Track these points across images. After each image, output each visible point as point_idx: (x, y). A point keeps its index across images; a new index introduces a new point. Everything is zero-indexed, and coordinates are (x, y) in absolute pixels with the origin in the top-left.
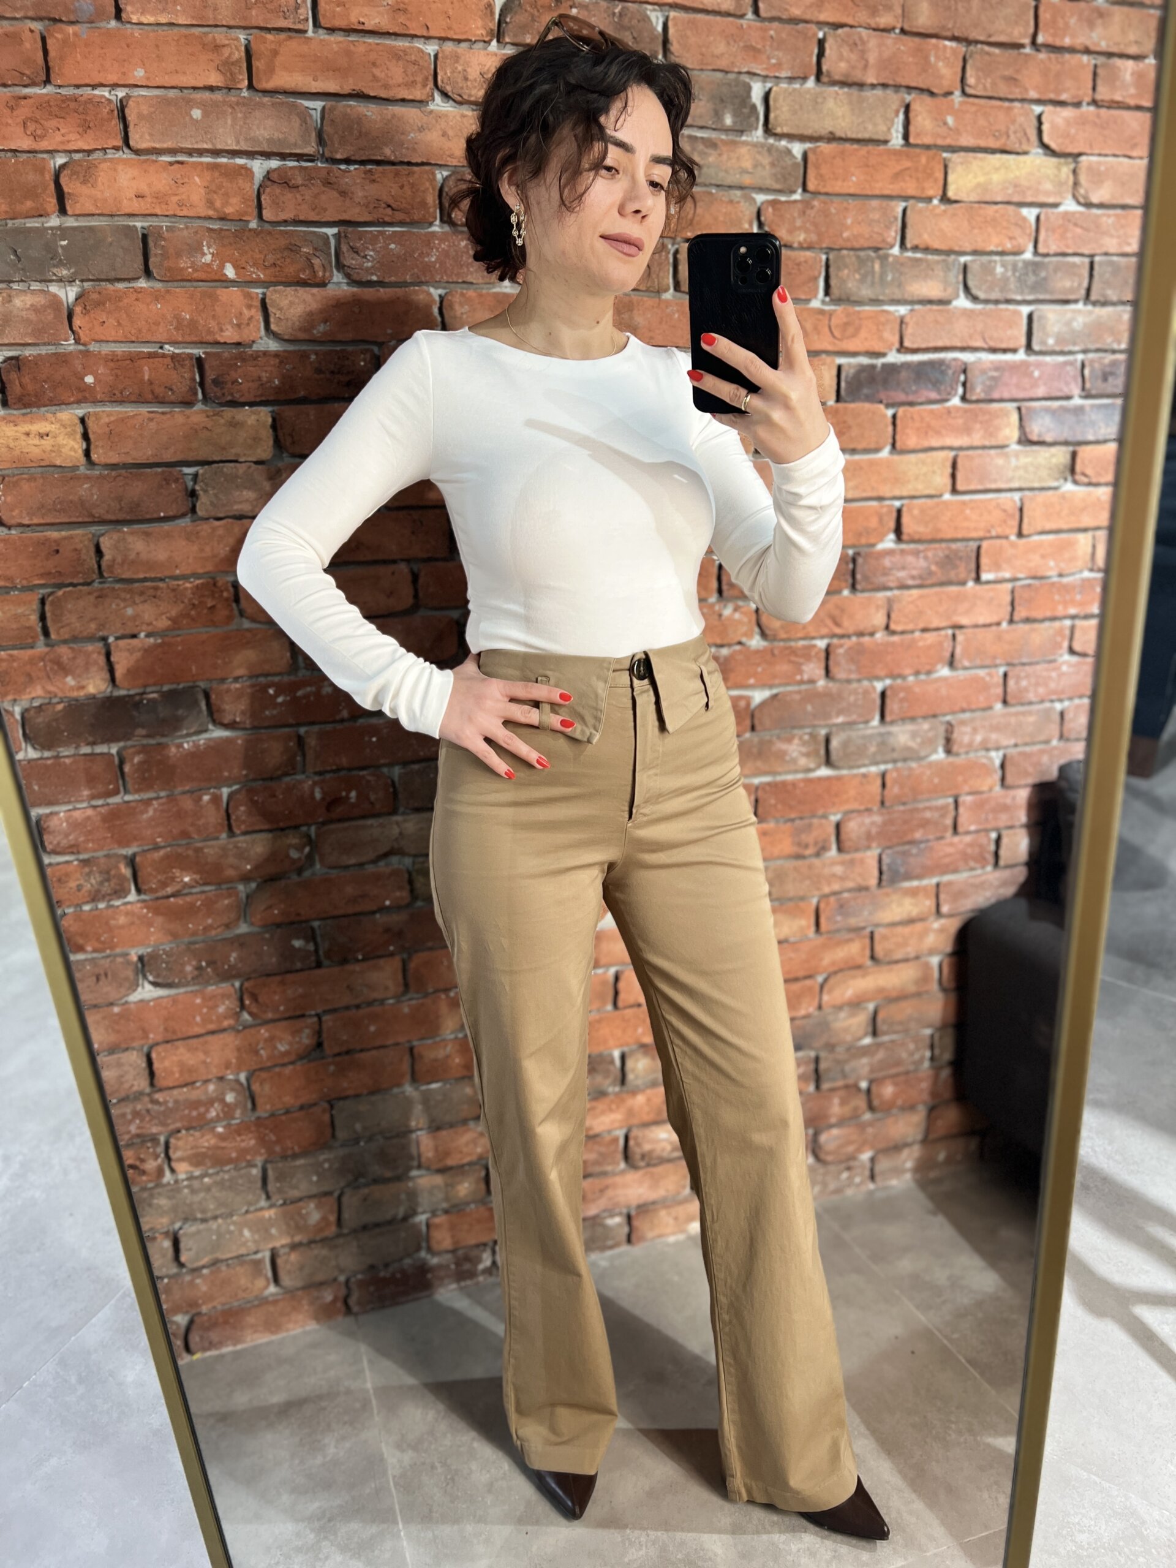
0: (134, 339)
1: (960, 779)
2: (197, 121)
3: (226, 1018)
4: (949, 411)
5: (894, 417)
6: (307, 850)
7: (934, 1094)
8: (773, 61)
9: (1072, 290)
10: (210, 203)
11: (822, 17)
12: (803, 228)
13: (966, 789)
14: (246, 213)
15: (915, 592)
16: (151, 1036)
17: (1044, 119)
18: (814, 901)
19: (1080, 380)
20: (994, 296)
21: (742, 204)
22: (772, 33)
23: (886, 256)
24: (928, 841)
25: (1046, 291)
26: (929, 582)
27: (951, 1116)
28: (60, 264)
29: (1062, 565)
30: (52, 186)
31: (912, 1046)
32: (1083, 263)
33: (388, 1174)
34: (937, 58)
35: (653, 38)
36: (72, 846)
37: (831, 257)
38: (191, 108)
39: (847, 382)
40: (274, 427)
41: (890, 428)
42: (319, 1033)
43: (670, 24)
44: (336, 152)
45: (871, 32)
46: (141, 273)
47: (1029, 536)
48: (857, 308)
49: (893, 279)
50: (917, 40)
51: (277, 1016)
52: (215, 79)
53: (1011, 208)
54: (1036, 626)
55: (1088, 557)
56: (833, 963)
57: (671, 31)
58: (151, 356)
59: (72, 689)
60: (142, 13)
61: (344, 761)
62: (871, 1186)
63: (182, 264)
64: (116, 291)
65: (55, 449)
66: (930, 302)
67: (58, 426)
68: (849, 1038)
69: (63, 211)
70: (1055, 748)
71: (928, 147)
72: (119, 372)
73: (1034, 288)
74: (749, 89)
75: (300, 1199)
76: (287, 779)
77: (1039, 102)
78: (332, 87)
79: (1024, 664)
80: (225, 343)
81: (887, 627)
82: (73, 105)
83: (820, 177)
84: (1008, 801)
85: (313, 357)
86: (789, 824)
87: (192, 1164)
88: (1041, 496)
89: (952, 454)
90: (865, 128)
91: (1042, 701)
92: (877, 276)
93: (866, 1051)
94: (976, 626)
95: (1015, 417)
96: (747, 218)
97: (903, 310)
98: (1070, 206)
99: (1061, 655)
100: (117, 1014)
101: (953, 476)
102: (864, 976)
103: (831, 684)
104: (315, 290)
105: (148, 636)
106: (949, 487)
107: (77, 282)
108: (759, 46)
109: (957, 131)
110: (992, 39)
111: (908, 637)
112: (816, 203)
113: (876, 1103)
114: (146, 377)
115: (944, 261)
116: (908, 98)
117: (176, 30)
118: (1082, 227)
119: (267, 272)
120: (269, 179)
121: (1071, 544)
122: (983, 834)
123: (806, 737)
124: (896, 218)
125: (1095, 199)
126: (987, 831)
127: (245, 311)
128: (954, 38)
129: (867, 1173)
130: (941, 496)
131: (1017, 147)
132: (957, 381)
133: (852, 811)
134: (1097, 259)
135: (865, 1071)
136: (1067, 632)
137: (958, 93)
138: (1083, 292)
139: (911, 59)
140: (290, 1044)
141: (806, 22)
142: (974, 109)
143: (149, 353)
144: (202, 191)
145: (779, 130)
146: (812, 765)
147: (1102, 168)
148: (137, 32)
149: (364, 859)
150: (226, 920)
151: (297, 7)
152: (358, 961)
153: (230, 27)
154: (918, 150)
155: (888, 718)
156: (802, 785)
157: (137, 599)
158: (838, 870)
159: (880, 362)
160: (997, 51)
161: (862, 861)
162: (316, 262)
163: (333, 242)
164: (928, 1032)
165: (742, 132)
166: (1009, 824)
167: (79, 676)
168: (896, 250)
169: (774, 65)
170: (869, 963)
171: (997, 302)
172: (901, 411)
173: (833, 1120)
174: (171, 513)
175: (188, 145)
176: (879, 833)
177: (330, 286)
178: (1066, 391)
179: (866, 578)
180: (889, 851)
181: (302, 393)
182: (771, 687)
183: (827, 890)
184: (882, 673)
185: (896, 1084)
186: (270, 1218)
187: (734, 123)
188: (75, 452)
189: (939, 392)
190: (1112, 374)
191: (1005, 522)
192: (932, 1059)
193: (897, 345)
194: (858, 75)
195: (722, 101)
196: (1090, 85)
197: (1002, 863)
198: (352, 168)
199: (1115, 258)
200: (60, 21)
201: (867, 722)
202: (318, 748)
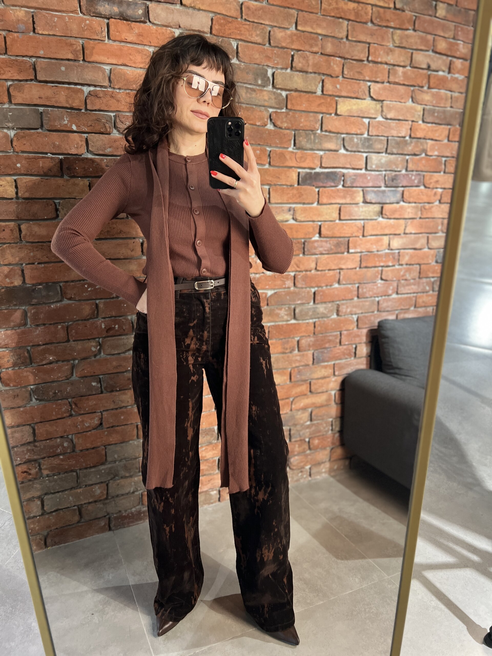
0: (36, 151)
1: (342, 325)
2: (63, 71)
3: (65, 413)
4: (338, 190)
5: (319, 191)
6: (98, 347)
7: (333, 443)
8: (276, 62)
9: (381, 149)
10: (67, 102)
11: (293, 47)
12: (286, 122)
13: (344, 328)
14: (81, 106)
15: (326, 256)
16: (35, 420)
17: (371, 87)
18: (289, 370)
19: (384, 181)
20: (354, 149)
21: (264, 112)
22: (275, 52)
23: (316, 133)
24: (331, 348)
25: (372, 148)
26: (331, 252)
27: (339, 451)
28: (9, 122)
29: (378, 247)
30: (6, 93)
31: (325, 425)
32: (385, 139)
33: (127, 475)
34: (334, 64)
35: (233, 51)
36: (6, 345)
37: (296, 132)
38: (61, 67)
39: (302, 178)
41: (317, 196)
42: (101, 419)
43: (239, 46)
44: (115, 85)
45: (310, 53)
46: (40, 127)
47: (366, 236)
48: (305, 152)
49: (318, 142)
50: (327, 57)
51: (85, 412)
52: (70, 56)
53: (359, 119)
54: (369, 269)
55: (387, 245)
56: (296, 393)
57: (239, 49)
58: (43, 158)
59: (8, 283)
60: (43, 31)
61: (114, 314)
62: (310, 479)
63: (57, 123)
64: (30, 132)
65: (4, 191)
66: (331, 150)
67: (6, 182)
68: (302, 422)
69: (10, 102)
70: (376, 314)
71: (330, 95)
72: (30, 163)
73: (368, 147)
74: (267, 71)
75: (92, 485)
76: (91, 320)
77: (369, 81)
78: (114, 62)
79: (364, 283)
80: (72, 154)
81: (316, 269)
82: (15, 63)
83: (292, 104)
84: (359, 333)
85: (105, 160)
86: (280, 341)
87: (50, 471)
88: (371, 222)
89: (339, 206)
90: (308, 88)
91: (371, 297)
92: (312, 140)
93: (308, 427)
94: (348, 269)
95: (361, 193)
96: (266, 117)
97: (321, 153)
98: (380, 119)
99: (378, 280)
100: (22, 411)
101: (340, 214)
102: (307, 398)
103: (296, 289)
104: (106, 136)
105: (39, 263)
106: (338, 218)
107: (15, 129)
108: (271, 56)
109: (340, 90)
110: (353, 58)
111: (323, 272)
112: (291, 113)
113: (311, 446)
114: (41, 165)
115: (336, 136)
116: (323, 77)
117: (55, 37)
118: (384, 127)
119: (89, 128)
120: (90, 94)
121: (381, 240)
122: (350, 346)
123: (287, 308)
124: (319, 120)
125: (389, 116)
126: (352, 344)
127: (79, 143)
128: (339, 57)
129: (308, 473)
130: (335, 221)
131: (362, 97)
132: (341, 179)
133: (303, 336)
134: (390, 138)
135: (307, 434)
136: (380, 272)
137: (341, 77)
138: (384, 150)
139: (324, 64)
140: (90, 423)
141: (287, 48)
142: (346, 83)
143: (43, 156)
144: (64, 97)
145: (277, 87)
146: (289, 319)
147: (391, 106)
148: (41, 37)
149: (120, 352)
150: (66, 375)
151: (102, 32)
152: (117, 391)
153: (76, 37)
154: (327, 96)
155: (316, 302)
156: (285, 326)
157: (35, 250)
158: (298, 358)
159: (313, 171)
160: (354, 62)
161: (307, 355)
162: (107, 125)
163: (113, 118)
164: (331, 420)
165: (264, 86)
166: (360, 342)
167: (11, 278)
168: (319, 131)
169: (276, 63)
170: (309, 393)
171: (355, 152)
172: (321, 189)
173: (296, 453)
174: (49, 217)
175: (59, 80)
176: (313, 345)
177: (112, 135)
178: (379, 184)
179: (308, 250)
180: (316, 351)
182: (274, 289)
183: (294, 365)
184: (314, 285)
185: (319, 439)
186: (80, 492)
187: (262, 83)
188: (12, 192)
189: (334, 183)
190: (395, 179)
191: (358, 231)
192: (332, 430)
193: (319, 165)
194: (305, 69)
195: (257, 75)
196: (387, 76)
197: (357, 356)
198: (121, 91)
199: (396, 138)
200: (12, 31)
201: (308, 303)
202: (104, 308)
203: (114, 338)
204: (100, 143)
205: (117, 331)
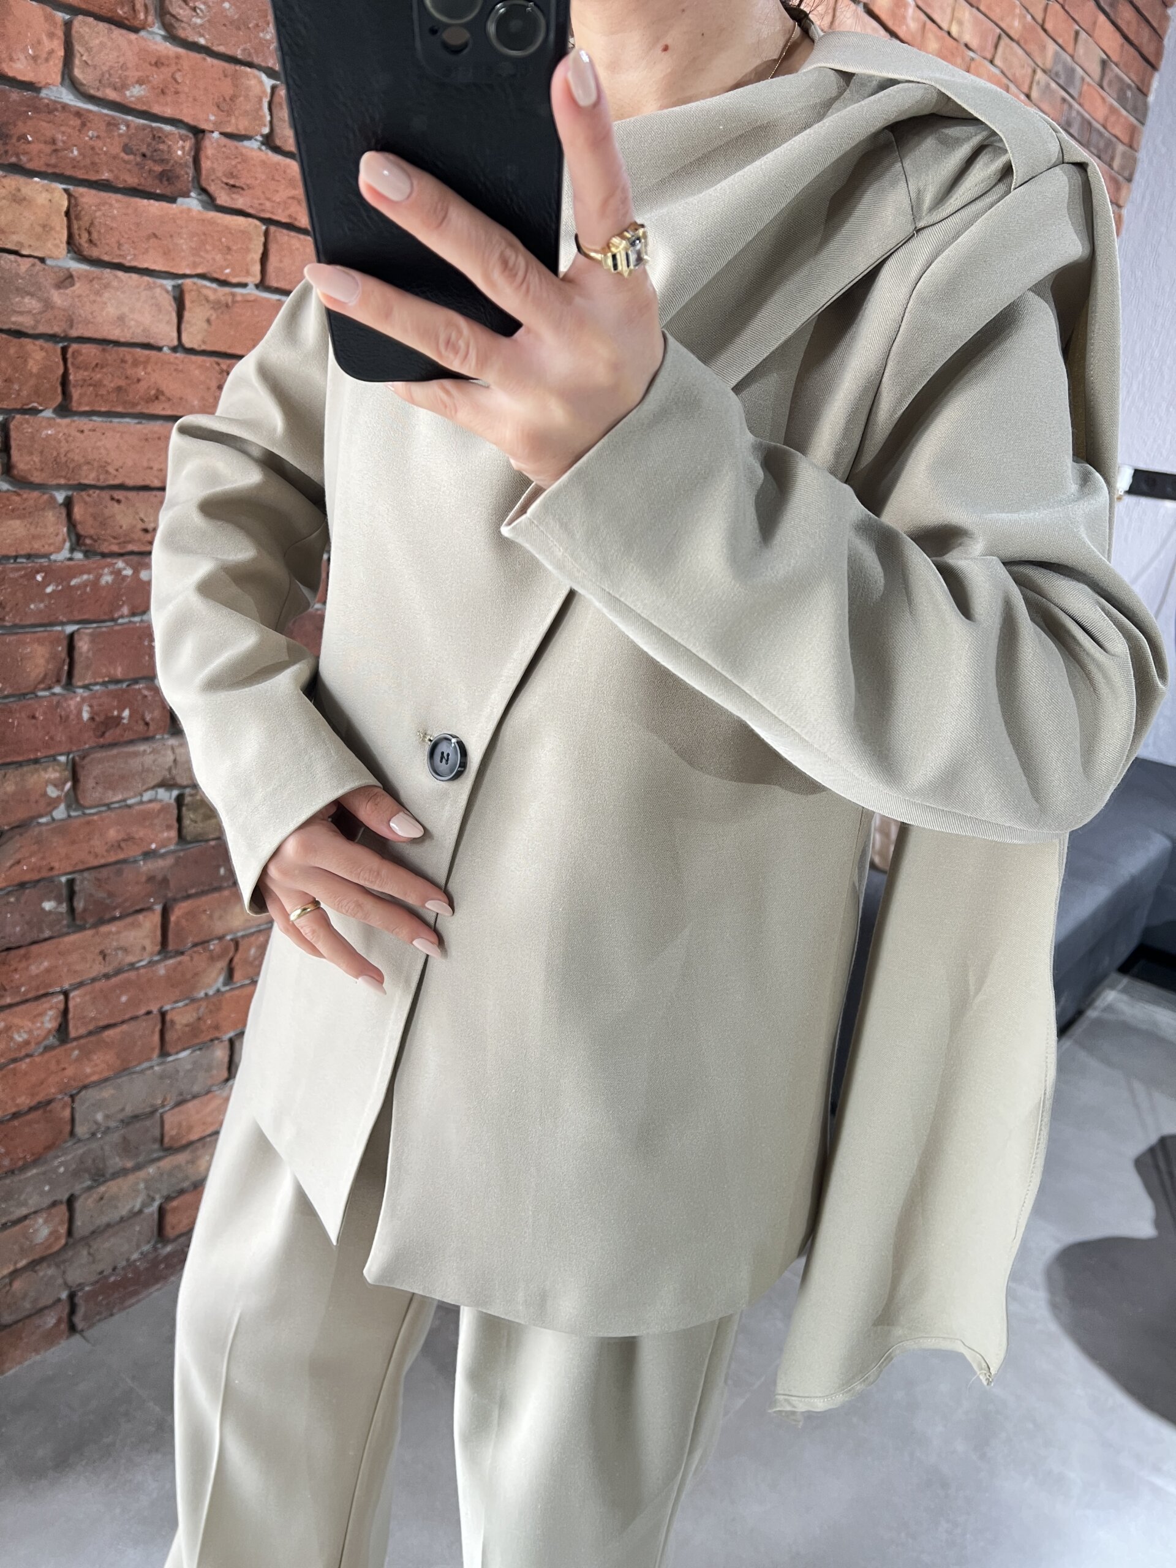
6: (68, 786)
40: (67, 213)
42: (64, 1013)
51: (17, 1000)
61: (119, 672)
75: (27, 1217)
80: (17, 82)
104: (131, 36)
140: (30, 1032)
152: (114, 919)
181: (106, 175)
202: (90, 654)
203: (115, 751)
204: (110, 59)
205: (127, 728)
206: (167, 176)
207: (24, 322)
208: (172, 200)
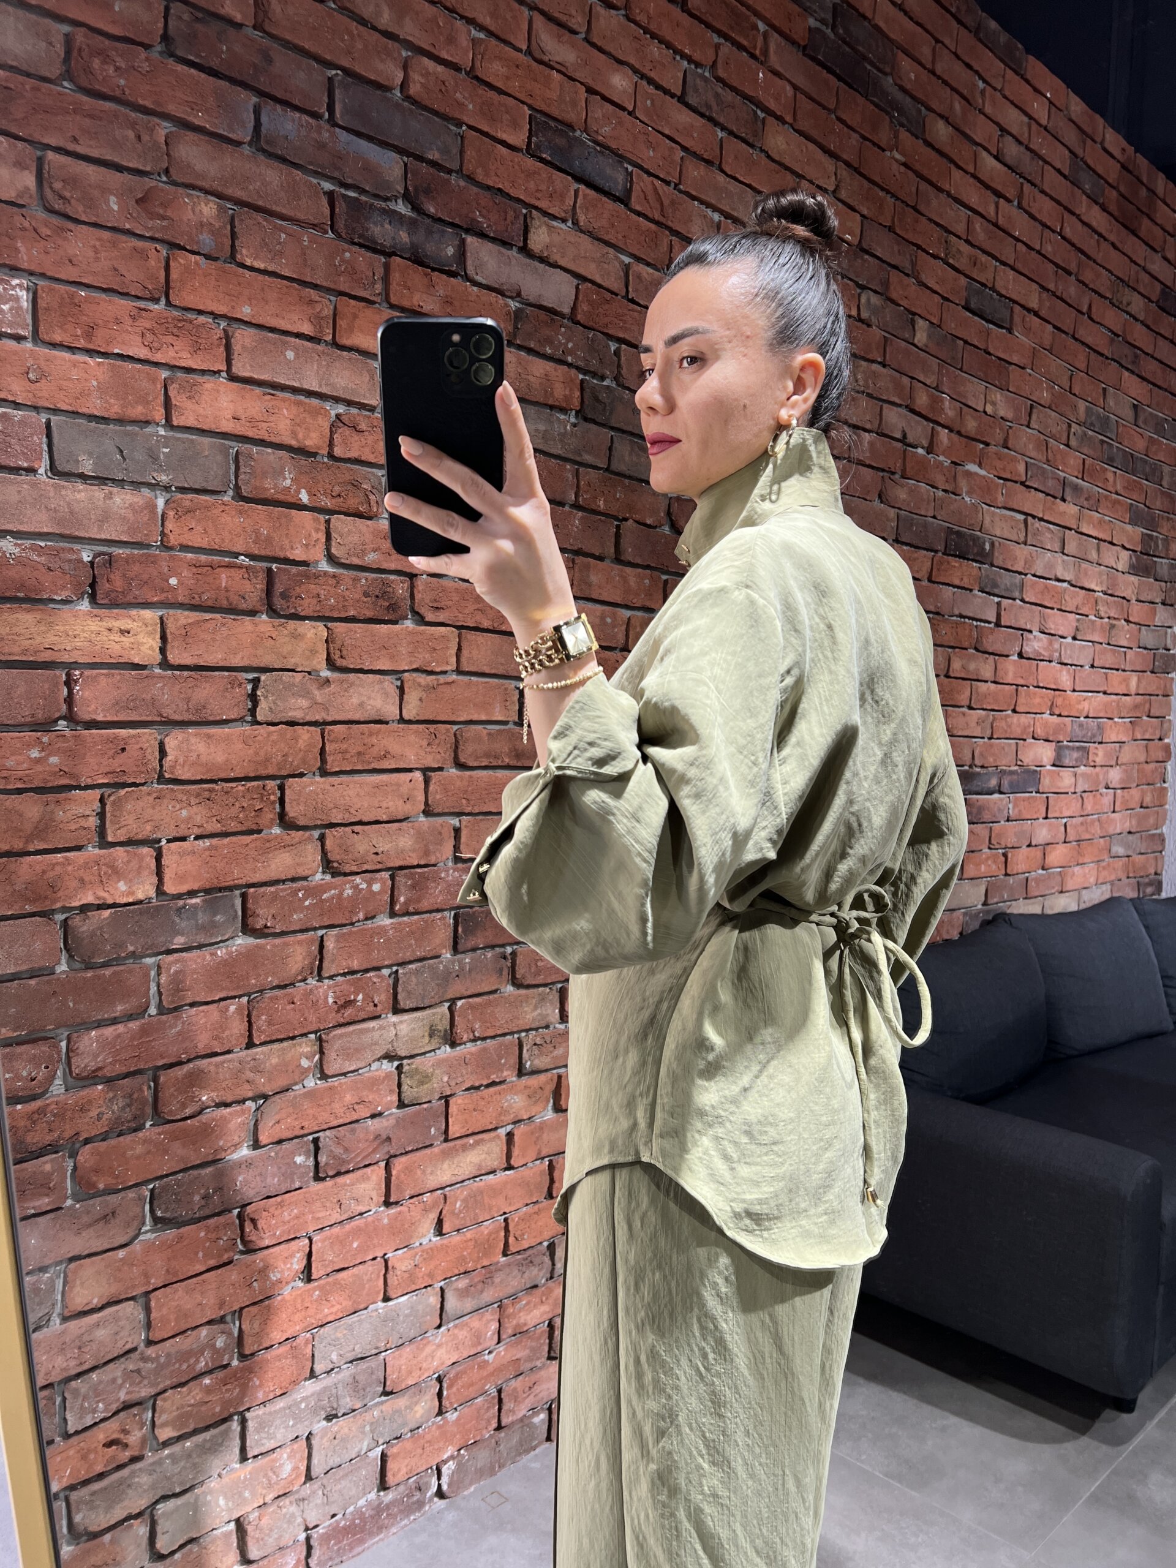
0: (216, 547)
2: (290, 361)
3: (224, 1253)
6: (318, 1059)
10: (294, 433)
14: (318, 448)
16: (152, 1280)
28: (161, 468)
30: (161, 396)
33: (357, 1405)
36: (98, 1069)
38: (287, 351)
40: (327, 641)
42: (309, 1254)
46: (229, 488)
51: (273, 1241)
52: (306, 329)
58: (230, 565)
59: (123, 894)
60: (255, 260)
61: (355, 965)
63: (268, 484)
64: (205, 501)
65: (135, 646)
67: (140, 624)
69: (169, 421)
72: (200, 577)
76: (305, 984)
80: (294, 561)
82: (187, 327)
85: (362, 581)
100: (121, 1260)
104: (369, 522)
105: (198, 838)
107: (173, 488)
114: (223, 585)
117: (279, 279)
119: (334, 501)
120: (339, 421)
127: (314, 534)
140: (282, 1271)
143: (228, 562)
144: (288, 422)
148: (246, 273)
149: (363, 1064)
150: (236, 1140)
151: (374, 282)
152: (348, 1172)
153: (322, 287)
157: (193, 801)
162: (372, 497)
163: (383, 481)
167: (131, 880)
174: (231, 717)
175: (282, 380)
177: (380, 521)
181: (352, 613)
186: (245, 1478)
188: (155, 649)
200: (183, 248)
202: (335, 951)
203: (351, 1028)
204: (355, 539)
205: (361, 1009)
206: (393, 607)
207: (297, 715)
208: (395, 622)
